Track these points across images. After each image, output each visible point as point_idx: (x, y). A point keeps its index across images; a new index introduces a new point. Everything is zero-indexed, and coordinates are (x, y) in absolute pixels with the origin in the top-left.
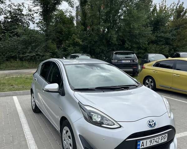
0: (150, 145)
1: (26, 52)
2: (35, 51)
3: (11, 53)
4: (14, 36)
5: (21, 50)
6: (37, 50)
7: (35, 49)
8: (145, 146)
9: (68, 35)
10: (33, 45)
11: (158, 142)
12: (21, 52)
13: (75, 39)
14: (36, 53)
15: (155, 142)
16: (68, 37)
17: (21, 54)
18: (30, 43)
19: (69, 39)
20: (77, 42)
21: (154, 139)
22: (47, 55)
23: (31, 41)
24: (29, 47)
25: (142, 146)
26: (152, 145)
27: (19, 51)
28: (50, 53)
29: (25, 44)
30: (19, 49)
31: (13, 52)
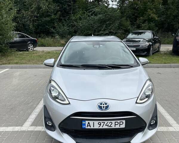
0: (99, 128)
1: (100, 30)
2: (108, 28)
3: (89, 31)
4: (92, 15)
5: (96, 29)
6: (111, 28)
7: (109, 27)
8: (92, 127)
9: (144, 11)
10: (107, 23)
11: (110, 127)
12: (96, 30)
13: (150, 15)
14: (110, 31)
15: (106, 125)
16: (144, 13)
17: (97, 32)
18: (105, 22)
19: (144, 15)
20: (152, 18)
21: (104, 123)
22: (119, 33)
23: (106, 19)
24: (104, 25)
25: (88, 126)
26: (101, 127)
27: (95, 29)
28: (122, 30)
29: (101, 23)
30: (95, 28)
31: (90, 30)
